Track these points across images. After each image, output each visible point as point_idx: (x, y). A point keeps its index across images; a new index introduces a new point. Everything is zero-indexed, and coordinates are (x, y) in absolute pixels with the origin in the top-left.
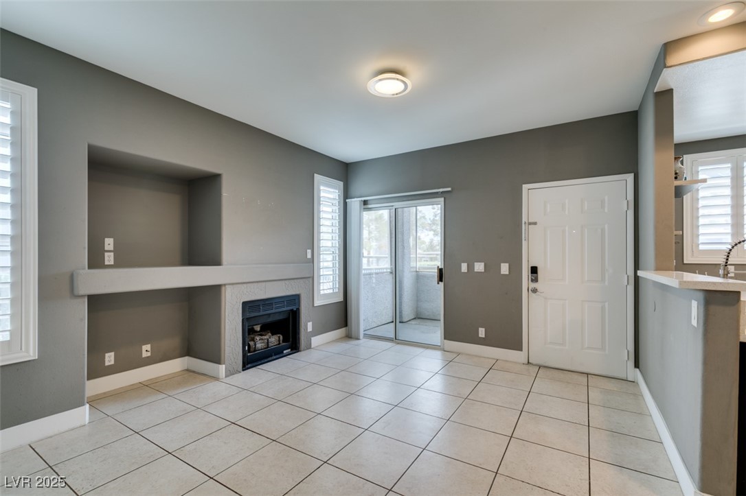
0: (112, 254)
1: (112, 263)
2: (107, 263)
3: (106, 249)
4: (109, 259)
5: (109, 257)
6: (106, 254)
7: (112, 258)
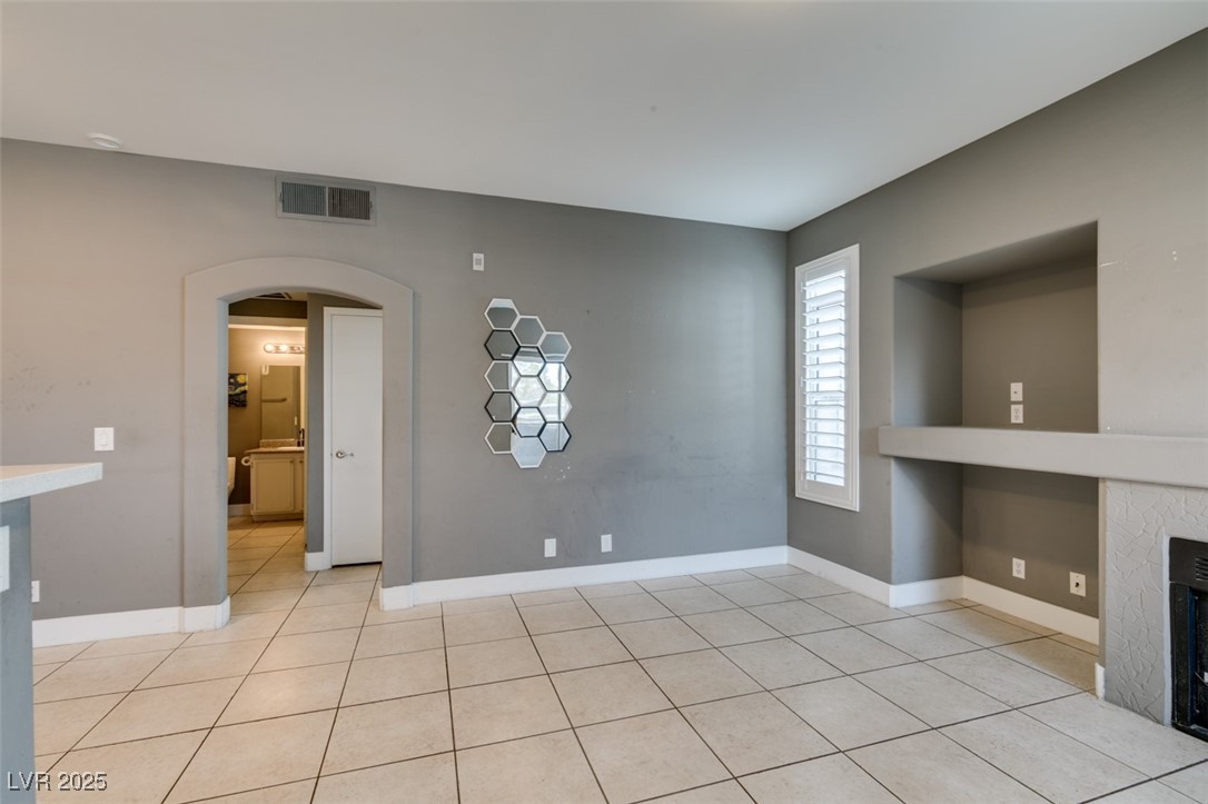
0: (1021, 407)
1: (1021, 421)
2: (1013, 421)
3: (1013, 399)
4: (1017, 414)
5: (1017, 411)
6: (1013, 407)
7: (1021, 414)
